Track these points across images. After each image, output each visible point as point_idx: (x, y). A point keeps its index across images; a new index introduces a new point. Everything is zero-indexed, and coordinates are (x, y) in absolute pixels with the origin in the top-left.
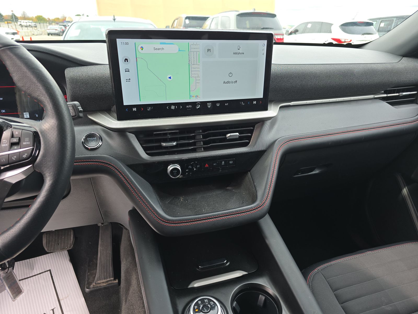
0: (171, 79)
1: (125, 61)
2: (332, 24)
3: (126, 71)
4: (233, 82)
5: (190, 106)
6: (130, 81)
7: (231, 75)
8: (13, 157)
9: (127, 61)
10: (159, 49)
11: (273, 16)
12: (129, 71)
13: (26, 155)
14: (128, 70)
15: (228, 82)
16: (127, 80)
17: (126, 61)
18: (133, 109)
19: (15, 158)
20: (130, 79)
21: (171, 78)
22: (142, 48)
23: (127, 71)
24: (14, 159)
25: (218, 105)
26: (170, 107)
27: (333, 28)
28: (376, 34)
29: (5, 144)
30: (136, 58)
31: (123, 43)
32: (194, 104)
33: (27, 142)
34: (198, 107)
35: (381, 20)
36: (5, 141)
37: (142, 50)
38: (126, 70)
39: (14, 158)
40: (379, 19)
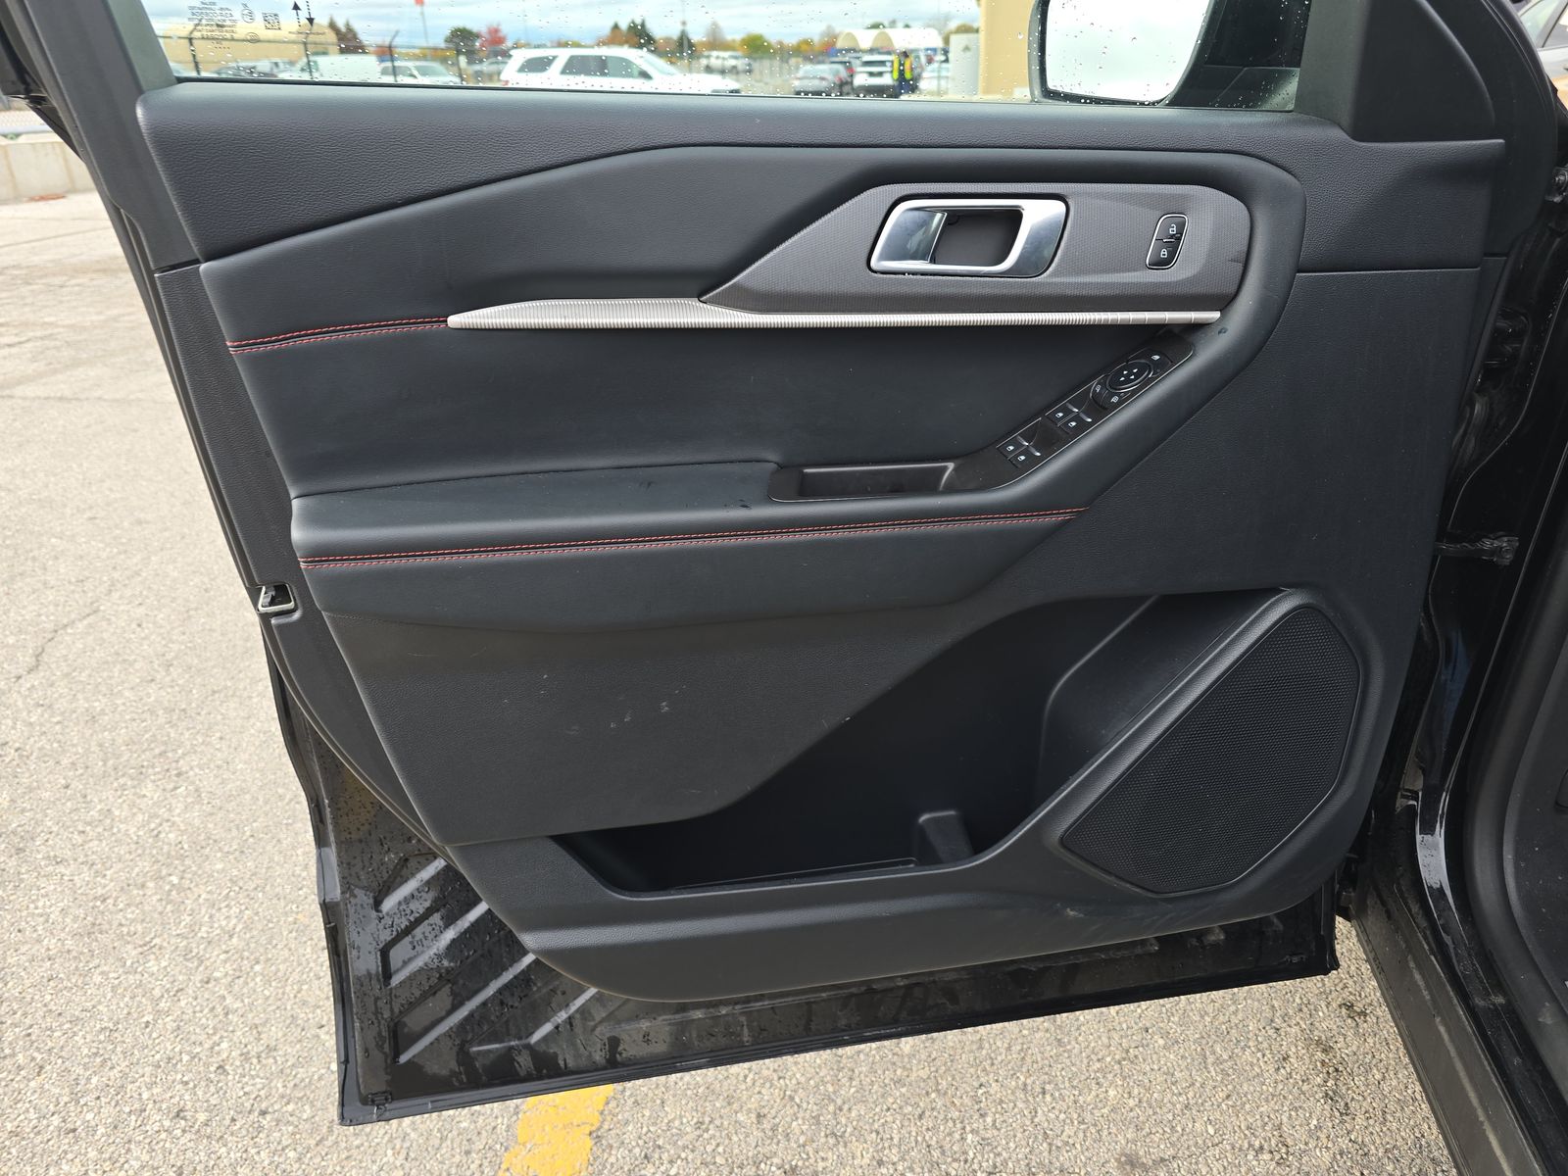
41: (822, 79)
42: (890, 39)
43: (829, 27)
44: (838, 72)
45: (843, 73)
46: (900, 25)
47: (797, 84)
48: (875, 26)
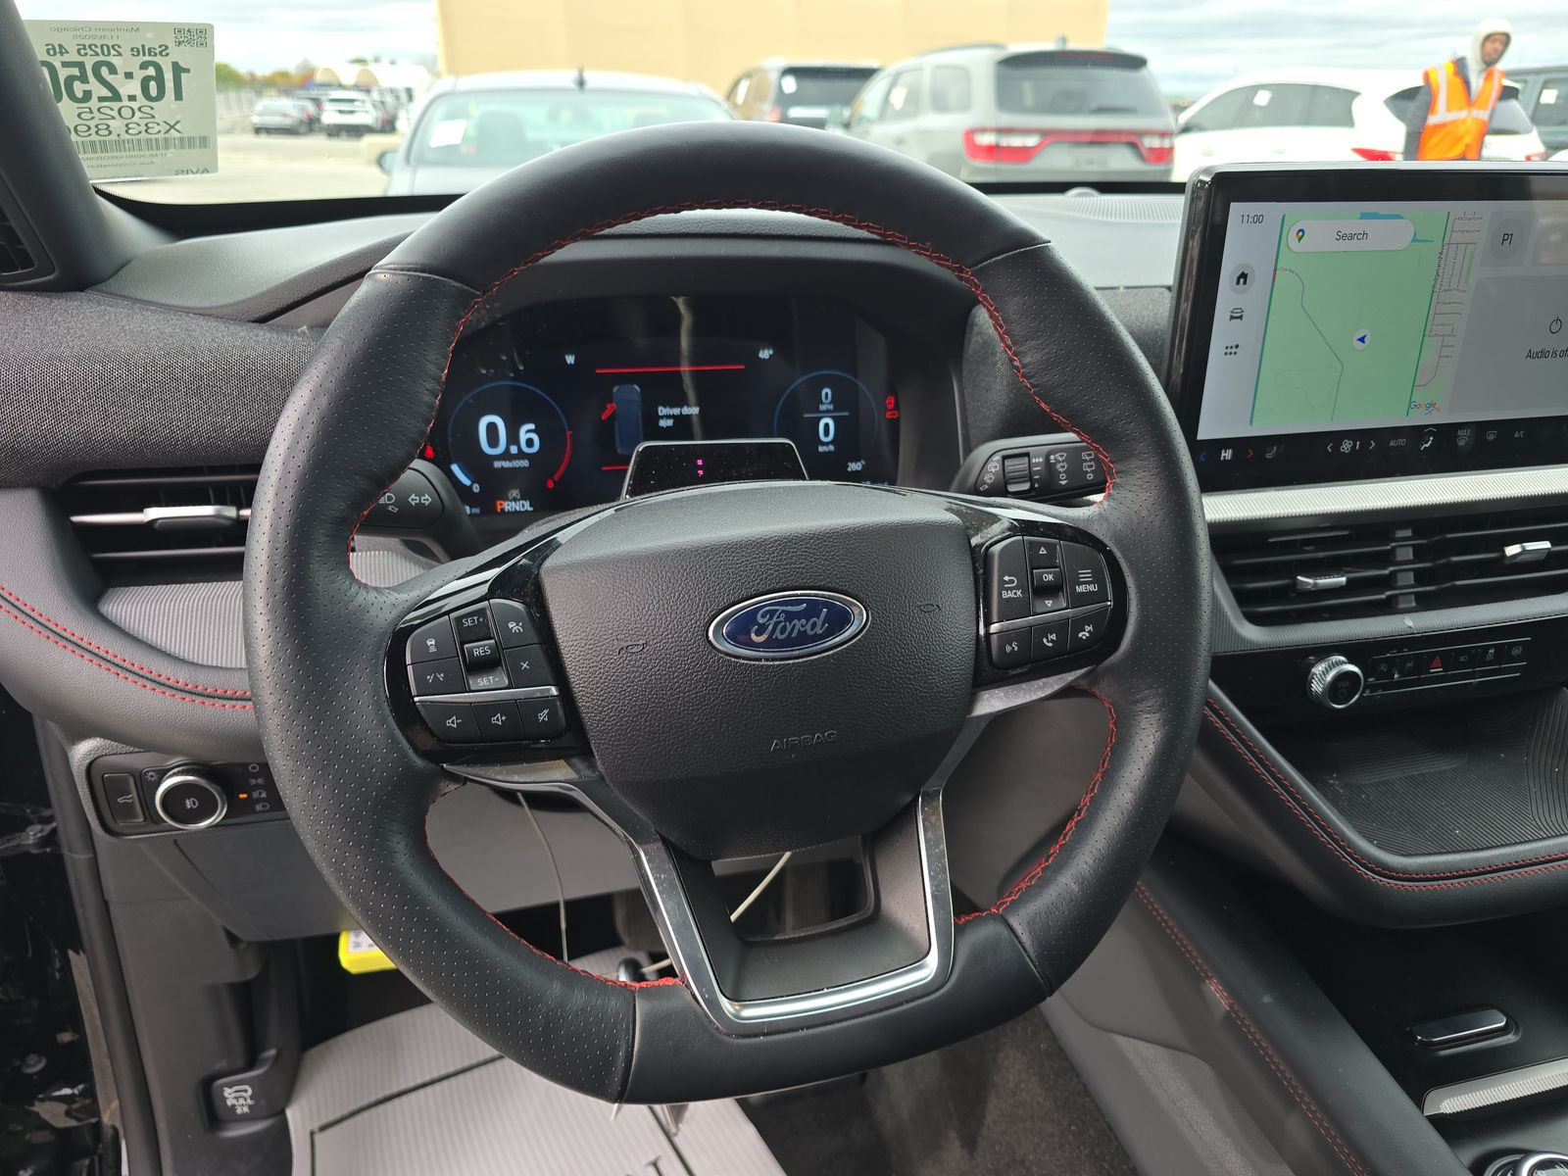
0: (1364, 342)
1: (1238, 283)
2: (1354, 94)
3: (1232, 318)
4: (1558, 353)
5: (1402, 442)
6: (1235, 353)
7: (1555, 327)
8: (1047, 638)
9: (1245, 283)
10: (1352, 237)
11: (1136, 63)
12: (1241, 317)
13: (1089, 632)
14: (1239, 315)
15: (1543, 354)
16: (1229, 351)
17: (1242, 280)
18: (1223, 455)
19: (1052, 641)
20: (1237, 346)
21: (1365, 339)
22: (1301, 234)
23: (1237, 316)
24: (1050, 645)
25: (1491, 438)
26: (1337, 447)
27: (1357, 106)
28: (1528, 132)
29: (1011, 589)
30: (1275, 271)
31: (1246, 218)
32: (1418, 432)
33: (1089, 583)
34: (1426, 443)
35: (1543, 77)
36: (1012, 582)
37: (1300, 240)
38: (1235, 315)
39: (1048, 642)
40: (1538, 72)
41: (285, 115)
42: (372, 75)
43: (305, 61)
44: (303, 109)
45: (311, 108)
46: (385, 61)
47: (256, 120)
48: (360, 61)
